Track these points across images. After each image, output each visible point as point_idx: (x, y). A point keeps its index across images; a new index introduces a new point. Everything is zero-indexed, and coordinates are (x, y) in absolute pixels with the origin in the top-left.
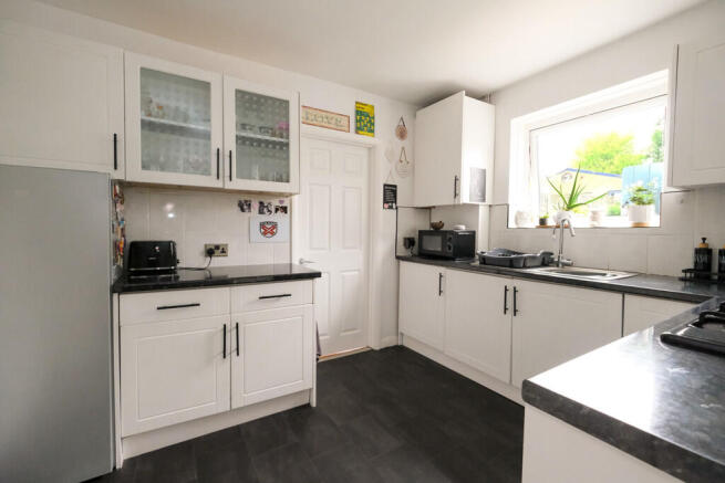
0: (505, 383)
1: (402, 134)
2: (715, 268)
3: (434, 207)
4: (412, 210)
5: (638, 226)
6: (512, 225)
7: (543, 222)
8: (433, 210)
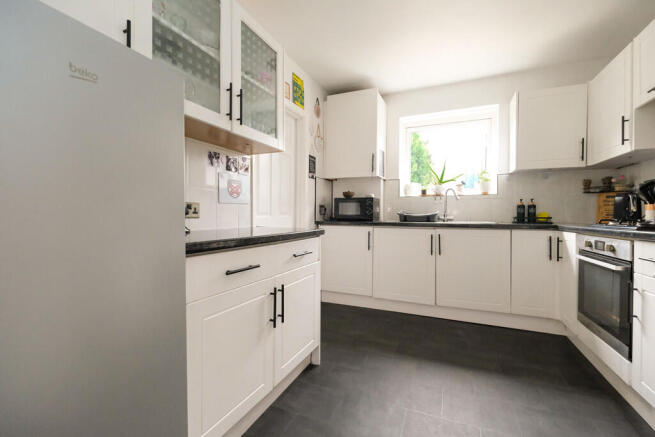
0: (431, 306)
1: (318, 113)
2: (526, 215)
3: (336, 180)
4: (323, 181)
5: (485, 194)
6: (402, 194)
7: (424, 192)
8: (335, 183)
